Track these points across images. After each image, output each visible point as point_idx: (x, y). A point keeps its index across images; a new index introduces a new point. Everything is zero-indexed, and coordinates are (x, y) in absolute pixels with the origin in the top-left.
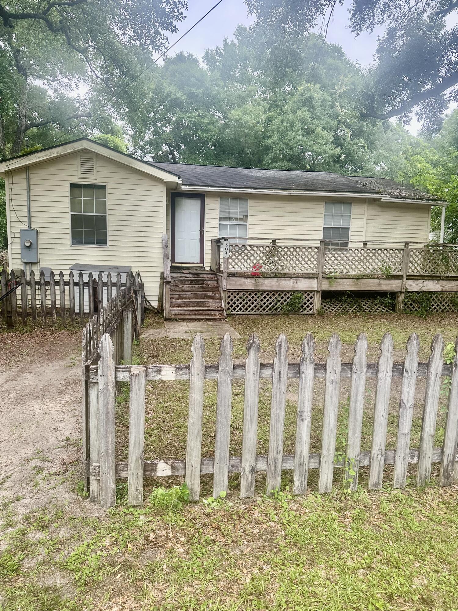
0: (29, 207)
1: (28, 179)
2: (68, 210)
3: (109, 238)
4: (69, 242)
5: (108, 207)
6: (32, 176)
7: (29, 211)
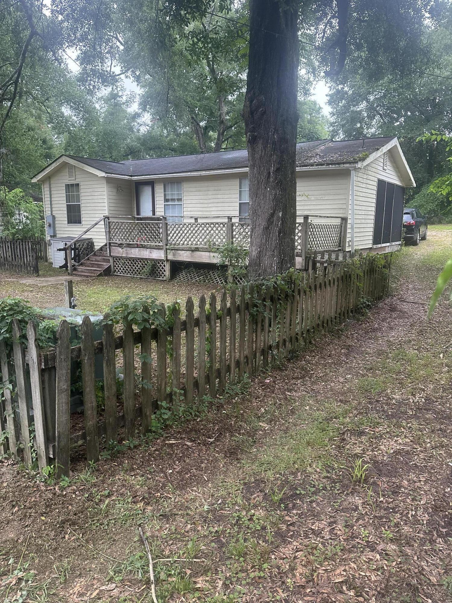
0: (51, 201)
1: (50, 185)
2: (65, 202)
3: (83, 219)
4: (66, 222)
5: (82, 198)
6: (52, 182)
7: (51, 204)
